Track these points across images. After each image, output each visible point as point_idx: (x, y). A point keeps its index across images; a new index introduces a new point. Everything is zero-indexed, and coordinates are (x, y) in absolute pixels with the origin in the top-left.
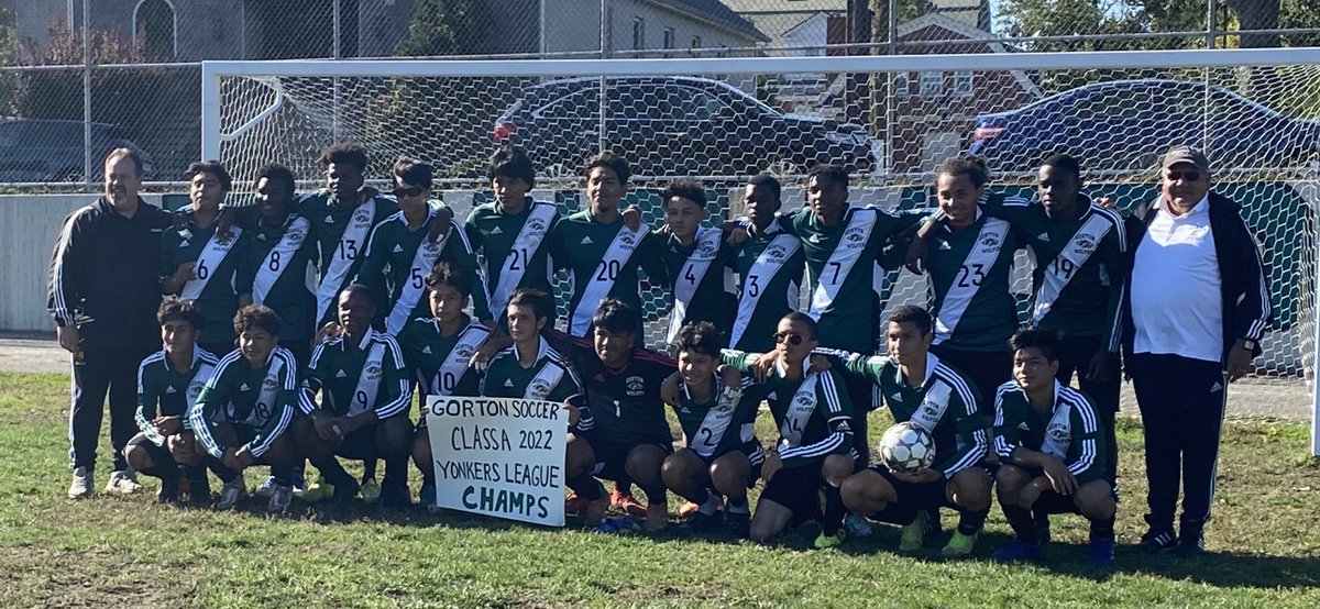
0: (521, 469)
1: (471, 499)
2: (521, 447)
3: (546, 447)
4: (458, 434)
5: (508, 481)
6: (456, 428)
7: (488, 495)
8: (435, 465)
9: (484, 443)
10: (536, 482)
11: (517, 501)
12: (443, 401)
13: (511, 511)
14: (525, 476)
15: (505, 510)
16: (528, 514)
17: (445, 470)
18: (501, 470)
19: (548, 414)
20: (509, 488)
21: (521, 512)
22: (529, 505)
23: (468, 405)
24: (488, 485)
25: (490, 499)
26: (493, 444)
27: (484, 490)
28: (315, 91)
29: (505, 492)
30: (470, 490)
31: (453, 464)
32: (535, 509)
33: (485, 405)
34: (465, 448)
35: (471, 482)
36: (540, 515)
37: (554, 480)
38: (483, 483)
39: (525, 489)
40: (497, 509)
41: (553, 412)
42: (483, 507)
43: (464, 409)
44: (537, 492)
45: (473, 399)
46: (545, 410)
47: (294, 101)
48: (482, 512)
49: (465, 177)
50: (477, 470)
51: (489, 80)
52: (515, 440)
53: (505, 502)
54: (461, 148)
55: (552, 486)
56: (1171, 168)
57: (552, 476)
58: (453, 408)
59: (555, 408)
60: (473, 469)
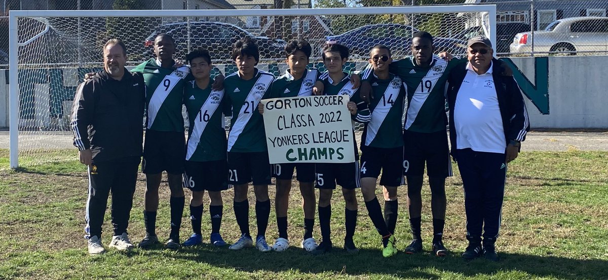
0: (323, 135)
1: (291, 156)
2: (321, 122)
3: (338, 120)
4: (282, 120)
5: (314, 142)
6: (281, 117)
7: (303, 152)
8: (268, 140)
9: (297, 124)
10: (333, 140)
11: (323, 152)
12: (272, 102)
13: (320, 158)
14: (326, 138)
15: (316, 159)
16: (331, 158)
17: (274, 143)
18: (310, 138)
19: (336, 102)
20: (316, 146)
21: (326, 158)
22: (331, 154)
23: (287, 102)
24: (302, 147)
25: (305, 154)
26: (303, 123)
27: (299, 150)
28: (63, 24)
29: (314, 149)
30: (291, 151)
31: (278, 138)
32: (335, 155)
33: (298, 101)
34: (286, 128)
35: (291, 146)
36: (339, 158)
37: (346, 138)
38: (299, 146)
39: (327, 145)
40: (310, 159)
41: (339, 101)
42: (300, 159)
43: (286, 104)
44: (335, 146)
45: (291, 98)
46: (334, 100)
47: (53, 29)
48: (301, 162)
49: (132, 61)
50: (294, 140)
51: (142, 18)
52: (317, 119)
53: (315, 154)
54: (130, 48)
55: (344, 141)
56: (471, 47)
57: (344, 135)
58: (279, 104)
59: (340, 98)
60: (291, 139)
